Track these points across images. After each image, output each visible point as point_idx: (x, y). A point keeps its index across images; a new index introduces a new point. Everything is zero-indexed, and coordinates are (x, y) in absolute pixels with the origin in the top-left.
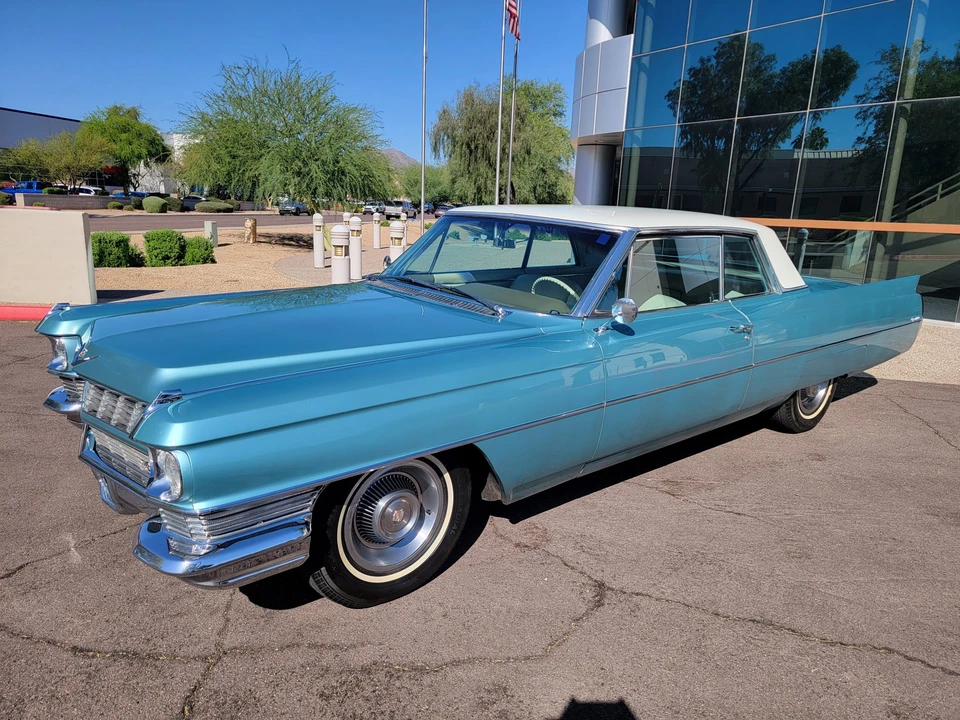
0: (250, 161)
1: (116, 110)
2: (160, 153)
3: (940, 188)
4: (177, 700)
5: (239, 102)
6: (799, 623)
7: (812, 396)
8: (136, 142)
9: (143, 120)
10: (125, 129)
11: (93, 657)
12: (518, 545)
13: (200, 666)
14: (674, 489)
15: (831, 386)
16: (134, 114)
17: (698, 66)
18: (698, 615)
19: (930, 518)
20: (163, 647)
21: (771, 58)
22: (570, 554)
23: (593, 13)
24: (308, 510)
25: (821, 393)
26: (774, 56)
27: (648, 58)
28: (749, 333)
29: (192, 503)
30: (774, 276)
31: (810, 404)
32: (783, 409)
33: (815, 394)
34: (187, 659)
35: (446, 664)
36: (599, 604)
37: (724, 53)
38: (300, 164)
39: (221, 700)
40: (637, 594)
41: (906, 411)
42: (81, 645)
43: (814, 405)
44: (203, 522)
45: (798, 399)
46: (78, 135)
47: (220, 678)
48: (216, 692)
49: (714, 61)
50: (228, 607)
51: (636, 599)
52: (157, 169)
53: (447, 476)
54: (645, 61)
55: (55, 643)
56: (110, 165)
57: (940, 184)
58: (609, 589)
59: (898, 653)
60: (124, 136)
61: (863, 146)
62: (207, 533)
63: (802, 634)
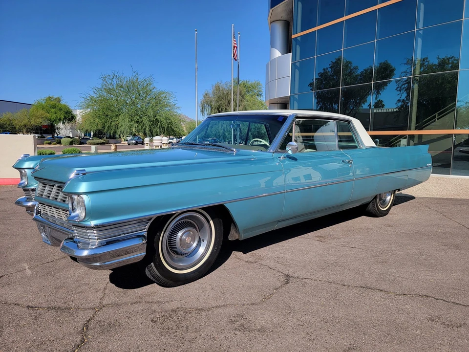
0: (114, 118)
1: (50, 99)
2: (70, 117)
3: (437, 116)
4: (80, 325)
5: (109, 91)
6: (383, 287)
7: (384, 199)
8: (59, 113)
9: (63, 103)
10: (54, 107)
11: (37, 310)
12: (247, 262)
13: (91, 312)
14: (321, 239)
15: (393, 195)
16: (59, 100)
17: (323, 72)
18: (335, 285)
19: (443, 247)
20: (73, 305)
21: (356, 68)
22: (272, 265)
23: (273, 45)
24: (145, 230)
25: (388, 198)
26: (357, 67)
27: (299, 63)
28: (351, 163)
29: (90, 221)
30: (361, 141)
31: (384, 203)
32: (371, 204)
33: (386, 198)
34: (85, 309)
35: (213, 308)
36: (287, 283)
37: (334, 66)
38: (138, 117)
39: (102, 324)
40: (305, 278)
41: (429, 208)
42: (31, 305)
43: (385, 204)
44: (95, 232)
45: (378, 200)
46: (31, 110)
47: (102, 315)
48: (99, 321)
49: (330, 70)
50: (105, 289)
51: (304, 280)
52: (68, 125)
53: (211, 222)
54: (298, 64)
55: (18, 305)
56: (46, 124)
57: (437, 114)
58: (291, 277)
59: (431, 297)
60: (53, 110)
61: (400, 103)
62: (97, 238)
63: (385, 291)
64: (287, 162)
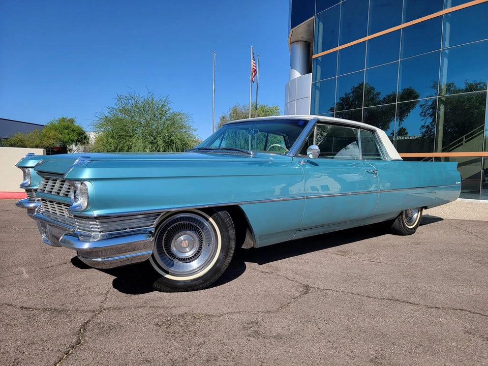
0: (128, 138)
1: (63, 120)
2: (82, 138)
3: (464, 139)
4: (77, 326)
5: (124, 111)
6: (412, 300)
7: (411, 216)
8: (72, 134)
9: (76, 124)
10: (67, 128)
11: (32, 311)
12: (263, 272)
13: (90, 314)
14: (343, 254)
15: (420, 213)
16: (72, 121)
17: (344, 96)
18: (359, 297)
19: (477, 264)
20: (71, 307)
21: (378, 94)
22: (290, 275)
23: (292, 66)
24: (153, 227)
25: (415, 215)
26: (380, 93)
27: (319, 83)
28: (376, 174)
29: (92, 211)
30: (386, 152)
31: (410, 220)
32: (397, 221)
33: (412, 215)
34: (84, 312)
35: (225, 314)
36: (306, 293)
37: (356, 91)
38: (153, 138)
39: (101, 326)
40: (326, 289)
41: (459, 229)
42: (25, 306)
43: (412, 221)
44: (98, 223)
45: (404, 217)
46: (43, 131)
47: (101, 318)
48: (98, 323)
49: (352, 94)
51: (325, 291)
52: (81, 147)
54: (318, 85)
55: (11, 305)
56: (58, 145)
57: (464, 137)
58: (311, 287)
59: (466, 311)
60: (66, 131)
61: (425, 129)
62: (99, 230)
63: (415, 304)
64: (307, 167)
